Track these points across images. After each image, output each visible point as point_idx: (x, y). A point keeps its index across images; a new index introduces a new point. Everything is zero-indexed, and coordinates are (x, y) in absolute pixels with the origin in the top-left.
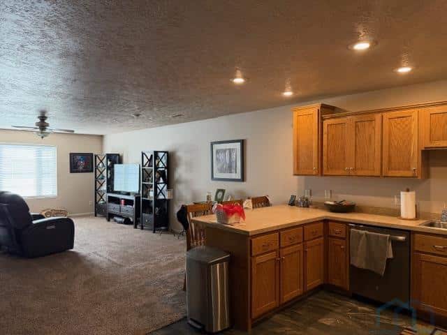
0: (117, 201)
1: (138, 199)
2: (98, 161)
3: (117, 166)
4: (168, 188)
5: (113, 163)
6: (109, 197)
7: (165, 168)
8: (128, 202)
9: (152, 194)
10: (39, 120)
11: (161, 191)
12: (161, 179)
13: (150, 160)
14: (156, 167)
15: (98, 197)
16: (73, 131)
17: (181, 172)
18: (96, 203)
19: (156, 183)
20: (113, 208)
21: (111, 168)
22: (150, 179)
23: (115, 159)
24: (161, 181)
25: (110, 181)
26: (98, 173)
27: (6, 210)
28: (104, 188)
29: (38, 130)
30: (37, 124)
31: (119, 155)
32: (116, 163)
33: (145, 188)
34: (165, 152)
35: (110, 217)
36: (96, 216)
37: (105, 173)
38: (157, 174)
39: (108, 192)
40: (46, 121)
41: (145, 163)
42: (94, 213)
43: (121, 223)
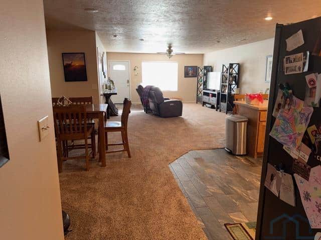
0: (208, 95)
1: (219, 94)
2: (200, 70)
4: (237, 87)
5: (208, 71)
6: (204, 92)
7: (237, 74)
8: (214, 95)
9: (226, 91)
10: (168, 48)
11: (233, 89)
12: (234, 81)
13: (227, 69)
14: (231, 74)
15: (199, 92)
17: (246, 77)
18: (197, 95)
19: (230, 84)
20: (206, 99)
21: (206, 75)
23: (209, 69)
24: (234, 83)
25: (205, 83)
26: (199, 78)
27: (153, 94)
28: (202, 87)
29: (168, 54)
30: (167, 51)
31: (211, 66)
33: (223, 86)
34: (237, 64)
35: (204, 103)
36: (197, 103)
37: (203, 78)
38: (231, 78)
39: (204, 90)
40: (172, 49)
41: (224, 71)
42: (196, 101)
43: (209, 107)
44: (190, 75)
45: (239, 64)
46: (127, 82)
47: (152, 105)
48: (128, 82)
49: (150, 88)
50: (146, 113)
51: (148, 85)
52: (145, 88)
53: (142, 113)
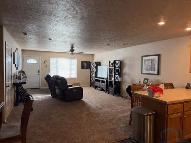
0: (99, 81)
1: (107, 81)
2: (92, 64)
3: (99, 67)
4: (120, 77)
5: (97, 65)
6: (96, 79)
7: (119, 68)
8: (103, 82)
9: (113, 79)
10: (71, 48)
11: (117, 78)
12: (117, 72)
13: (112, 64)
14: (115, 67)
15: (91, 79)
16: (83, 53)
17: (126, 70)
18: (91, 81)
19: (115, 74)
20: (97, 84)
21: (96, 68)
22: (112, 72)
23: (98, 64)
24: (117, 73)
25: (96, 73)
26: (92, 69)
27: (59, 82)
28: (94, 75)
29: (71, 52)
30: (70, 50)
31: (99, 62)
32: (98, 65)
33: (110, 76)
34: (119, 61)
35: (96, 87)
36: (90, 86)
37: (94, 70)
38: (115, 71)
39: (95, 77)
40: (73, 48)
41: (110, 65)
42: (90, 85)
43: (100, 90)
44: (85, 67)
45: (120, 61)
46: (37, 72)
47: (57, 91)
48: (39, 71)
49: (57, 78)
50: (53, 97)
51: (55, 75)
52: (52, 77)
53: (50, 97)
